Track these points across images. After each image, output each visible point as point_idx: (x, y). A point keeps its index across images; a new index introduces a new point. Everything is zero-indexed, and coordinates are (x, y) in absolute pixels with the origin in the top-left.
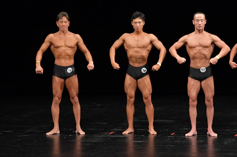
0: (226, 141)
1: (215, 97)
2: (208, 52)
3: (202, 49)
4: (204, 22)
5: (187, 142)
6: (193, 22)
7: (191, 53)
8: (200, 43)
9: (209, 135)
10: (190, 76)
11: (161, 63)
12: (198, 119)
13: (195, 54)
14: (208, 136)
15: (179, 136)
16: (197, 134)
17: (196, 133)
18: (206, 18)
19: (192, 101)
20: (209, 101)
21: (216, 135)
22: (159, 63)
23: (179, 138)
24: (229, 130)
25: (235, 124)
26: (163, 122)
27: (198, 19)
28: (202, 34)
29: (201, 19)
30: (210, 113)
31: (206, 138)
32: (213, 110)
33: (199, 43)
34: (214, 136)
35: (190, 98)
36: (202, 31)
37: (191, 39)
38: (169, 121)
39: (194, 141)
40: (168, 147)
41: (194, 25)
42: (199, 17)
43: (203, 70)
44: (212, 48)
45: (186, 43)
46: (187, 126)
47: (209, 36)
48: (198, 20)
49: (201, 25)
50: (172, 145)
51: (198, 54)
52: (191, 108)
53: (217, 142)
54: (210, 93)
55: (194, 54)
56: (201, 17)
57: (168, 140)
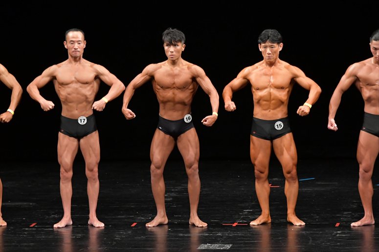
0: (119, 234)
1: (101, 165)
2: (89, 91)
3: (81, 87)
4: (83, 45)
5: (57, 237)
6: (65, 44)
7: (63, 93)
8: (77, 77)
9: (92, 226)
10: (62, 131)
11: (14, 110)
12: (74, 200)
13: (69, 94)
14: (89, 227)
15: (42, 227)
16: (72, 225)
17: (71, 223)
18: (86, 38)
19: (64, 171)
20: (91, 170)
21: (102, 225)
22: (11, 111)
23: (43, 231)
24: (123, 217)
25: (132, 206)
26: (18, 205)
27: (73, 39)
28: (80, 63)
29: (78, 40)
30: (93, 190)
31: (87, 229)
32: (97, 185)
33: (75, 78)
34: (99, 227)
35: (61, 166)
36: (80, 59)
37: (62, 71)
38: (28, 203)
39: (67, 235)
40: (26, 246)
41: (67, 50)
42: (75, 36)
43: (82, 121)
44: (95, 85)
45: (54, 78)
46: (57, 211)
47: (91, 66)
48: (73, 42)
49: (79, 50)
50: (32, 243)
51: (74, 95)
52: (63, 183)
53: (104, 235)
54: (93, 158)
55: (67, 95)
56: (77, 37)
57: (25, 234)
